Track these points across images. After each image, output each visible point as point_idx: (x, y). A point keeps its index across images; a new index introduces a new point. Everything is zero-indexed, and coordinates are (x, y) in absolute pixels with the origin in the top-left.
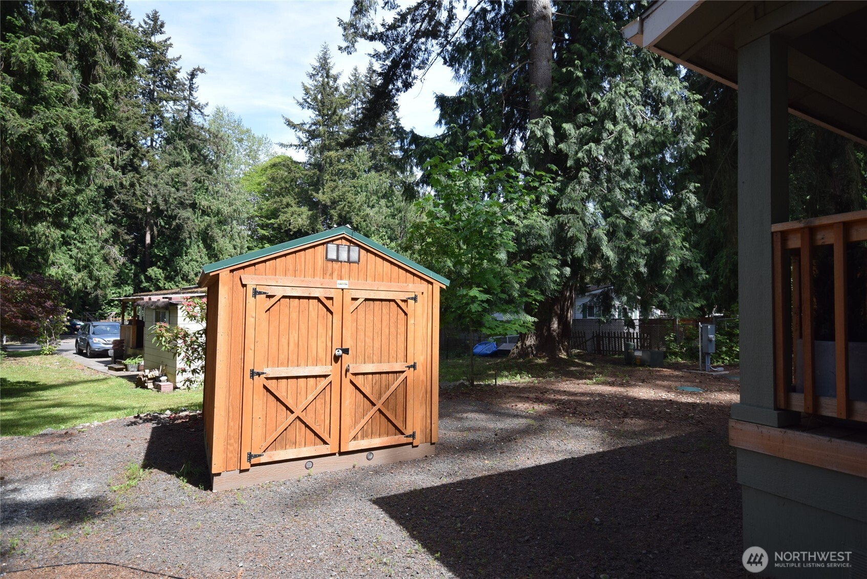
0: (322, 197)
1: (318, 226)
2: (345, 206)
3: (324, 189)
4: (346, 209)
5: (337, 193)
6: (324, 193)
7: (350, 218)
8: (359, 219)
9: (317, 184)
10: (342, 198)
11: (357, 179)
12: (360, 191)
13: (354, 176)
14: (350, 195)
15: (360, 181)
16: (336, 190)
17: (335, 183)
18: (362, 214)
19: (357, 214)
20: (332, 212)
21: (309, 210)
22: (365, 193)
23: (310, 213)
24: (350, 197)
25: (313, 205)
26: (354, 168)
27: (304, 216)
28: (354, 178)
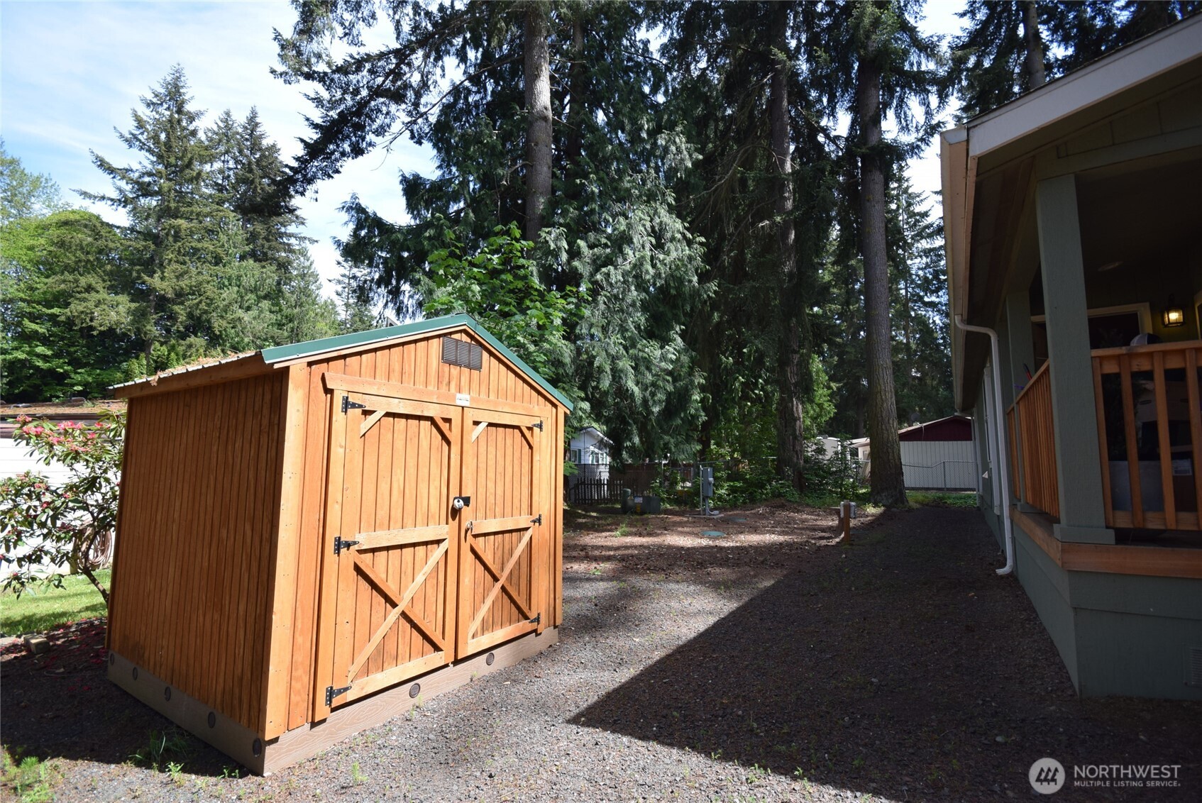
0: (161, 283)
1: (148, 327)
2: (200, 302)
3: (163, 273)
4: (203, 306)
5: (187, 282)
6: (163, 278)
7: (209, 321)
8: (224, 323)
9: (150, 265)
10: (196, 290)
11: (224, 266)
12: (227, 283)
13: (218, 261)
14: (209, 287)
15: (228, 269)
16: (186, 277)
17: (183, 267)
18: (229, 316)
19: (222, 317)
20: (177, 308)
21: (132, 301)
22: (236, 289)
23: (134, 305)
24: (210, 290)
25: (140, 295)
26: (219, 250)
27: (121, 309)
28: (216, 264)
